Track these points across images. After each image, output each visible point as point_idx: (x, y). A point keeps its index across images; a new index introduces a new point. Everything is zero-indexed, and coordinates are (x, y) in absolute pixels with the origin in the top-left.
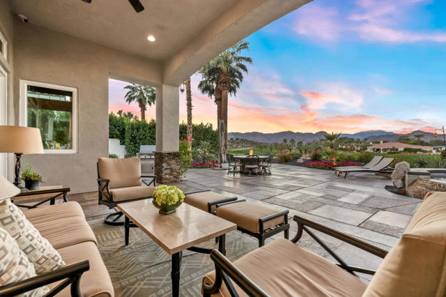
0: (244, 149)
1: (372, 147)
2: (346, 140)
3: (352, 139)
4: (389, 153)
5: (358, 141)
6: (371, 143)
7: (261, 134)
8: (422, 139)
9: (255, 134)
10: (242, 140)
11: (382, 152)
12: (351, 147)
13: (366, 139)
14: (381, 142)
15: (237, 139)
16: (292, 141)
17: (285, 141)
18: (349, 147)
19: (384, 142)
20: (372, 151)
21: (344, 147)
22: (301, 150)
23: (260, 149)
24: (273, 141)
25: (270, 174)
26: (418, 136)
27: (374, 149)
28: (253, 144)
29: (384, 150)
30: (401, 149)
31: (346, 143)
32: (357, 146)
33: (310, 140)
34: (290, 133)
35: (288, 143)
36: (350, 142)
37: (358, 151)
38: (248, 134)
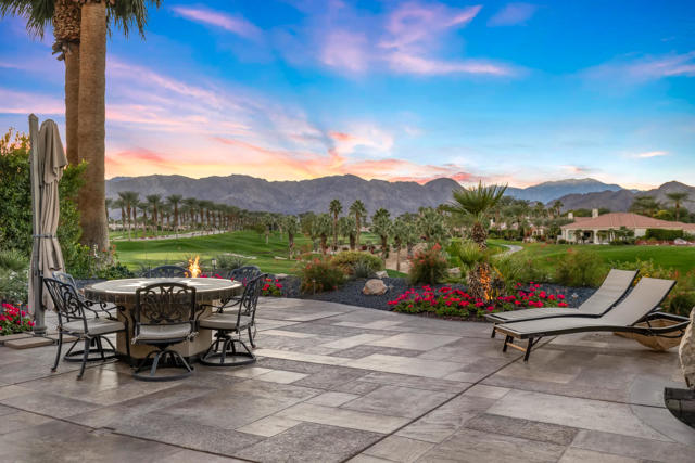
0: (198, 234)
1: (574, 227)
2: (510, 207)
3: (524, 204)
4: (612, 243)
5: (539, 210)
6: (571, 216)
7: (260, 183)
8: (684, 205)
9: (240, 183)
10: (191, 202)
11: (596, 241)
12: (521, 229)
13: (558, 204)
14: (595, 212)
15: (175, 200)
16: (358, 208)
17: (336, 207)
18: (516, 227)
19: (601, 213)
20: (574, 239)
21: (503, 226)
22: (384, 238)
23: (253, 234)
24: (299, 206)
25: (250, 360)
26: (677, 197)
27: (577, 233)
28: (230, 215)
29: (603, 234)
30: (640, 232)
31: (508, 214)
32: (538, 224)
33: (412, 205)
34: (351, 181)
35: (346, 213)
36: (518, 212)
37: (539, 238)
38: (214, 181)
